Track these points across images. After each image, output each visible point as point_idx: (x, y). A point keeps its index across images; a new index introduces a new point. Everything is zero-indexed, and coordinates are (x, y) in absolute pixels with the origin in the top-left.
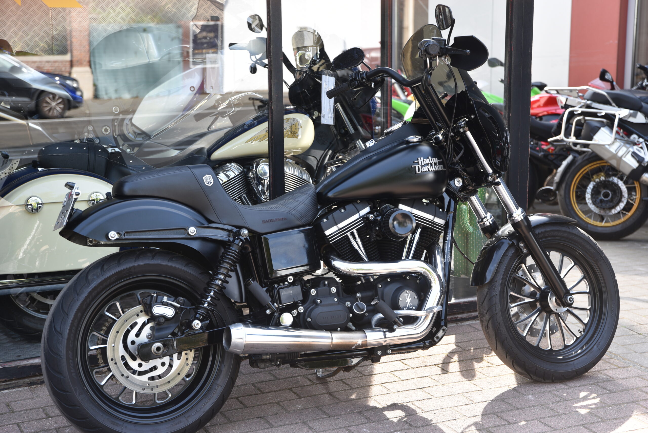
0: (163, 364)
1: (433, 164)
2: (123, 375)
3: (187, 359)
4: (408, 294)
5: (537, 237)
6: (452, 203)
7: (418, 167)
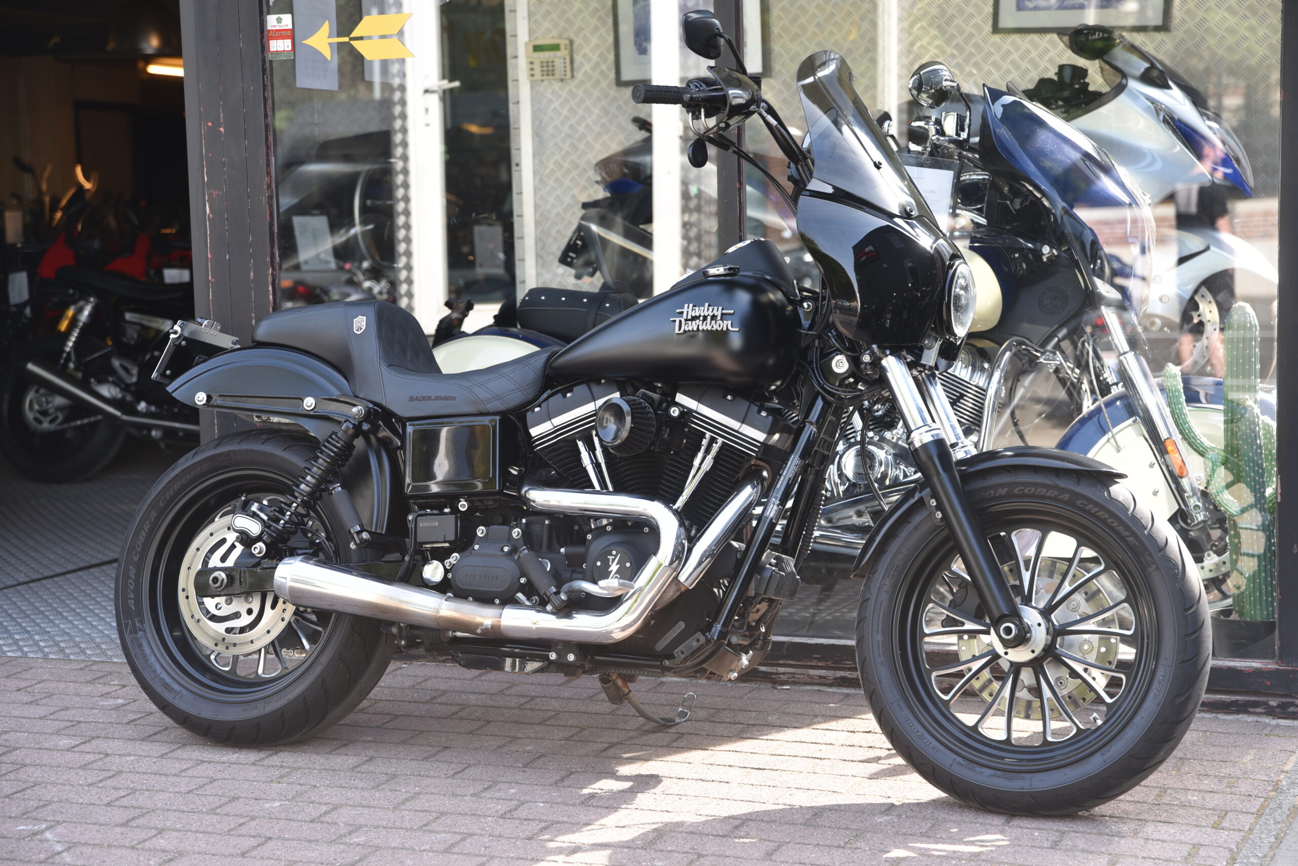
0: (250, 612)
1: (709, 318)
2: (192, 617)
3: (284, 610)
4: (616, 556)
5: (993, 492)
6: (819, 404)
7: (680, 322)
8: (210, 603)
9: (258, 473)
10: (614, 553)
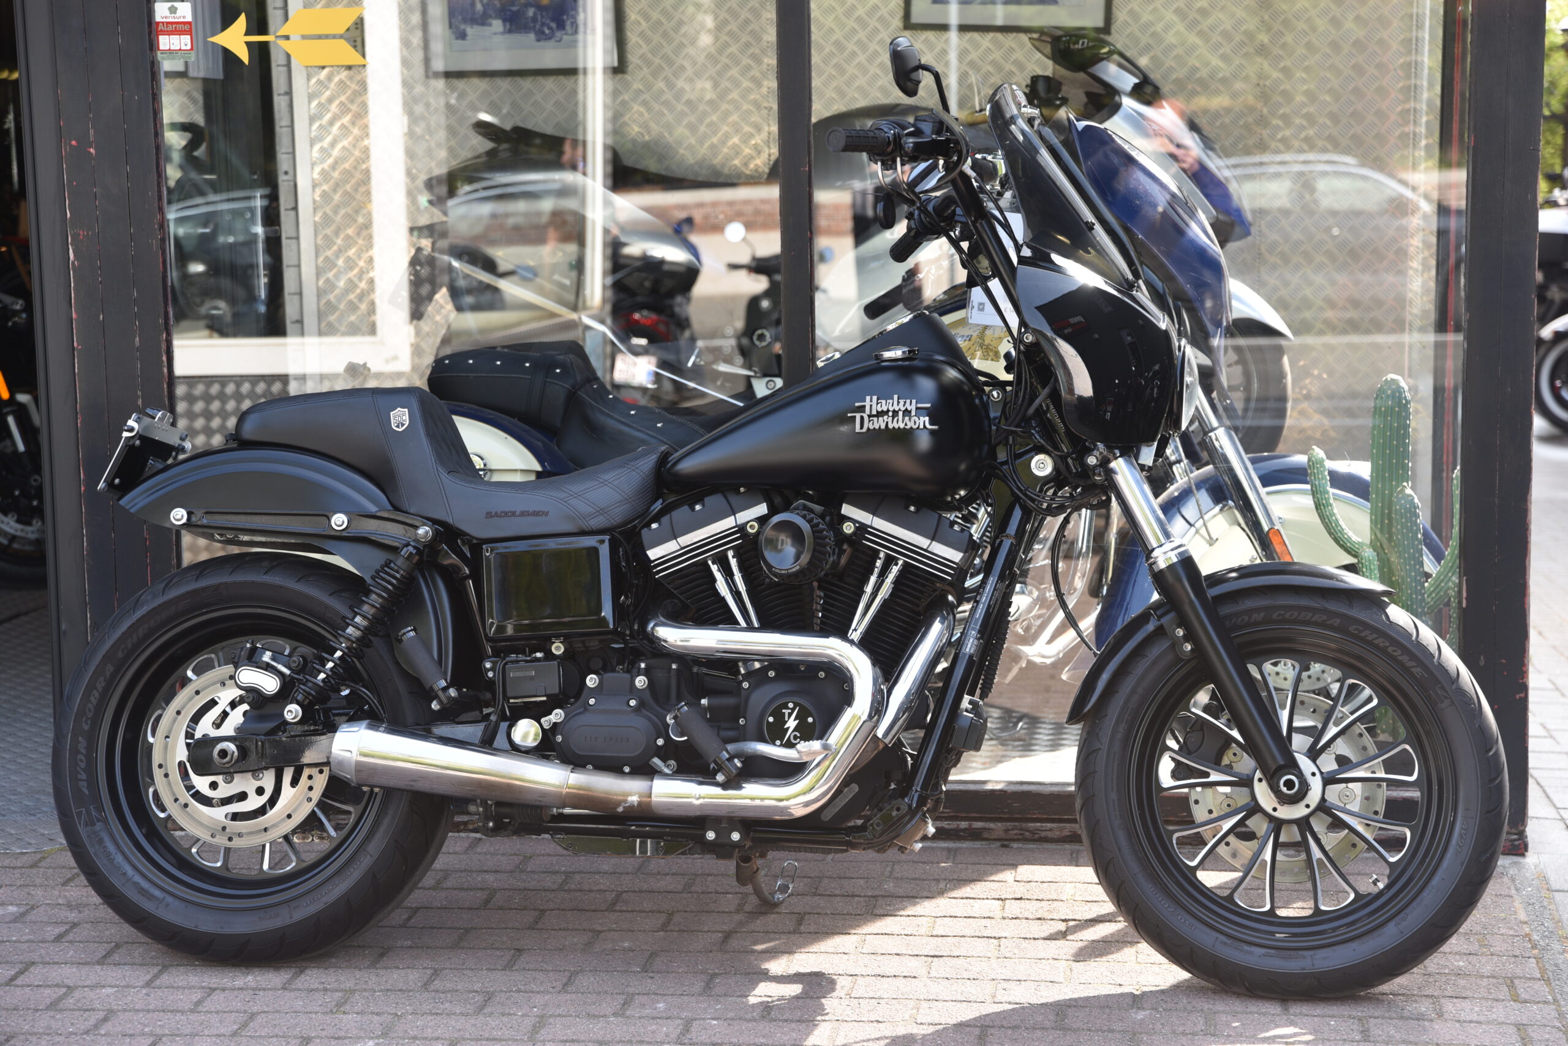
1: (901, 413)
4: (793, 710)
5: (1246, 618)
6: (1017, 514)
7: (862, 418)
8: (201, 783)
9: (259, 611)
10: (791, 705)
